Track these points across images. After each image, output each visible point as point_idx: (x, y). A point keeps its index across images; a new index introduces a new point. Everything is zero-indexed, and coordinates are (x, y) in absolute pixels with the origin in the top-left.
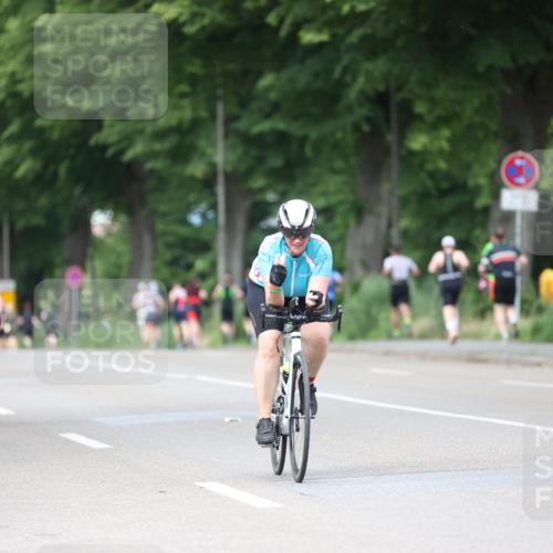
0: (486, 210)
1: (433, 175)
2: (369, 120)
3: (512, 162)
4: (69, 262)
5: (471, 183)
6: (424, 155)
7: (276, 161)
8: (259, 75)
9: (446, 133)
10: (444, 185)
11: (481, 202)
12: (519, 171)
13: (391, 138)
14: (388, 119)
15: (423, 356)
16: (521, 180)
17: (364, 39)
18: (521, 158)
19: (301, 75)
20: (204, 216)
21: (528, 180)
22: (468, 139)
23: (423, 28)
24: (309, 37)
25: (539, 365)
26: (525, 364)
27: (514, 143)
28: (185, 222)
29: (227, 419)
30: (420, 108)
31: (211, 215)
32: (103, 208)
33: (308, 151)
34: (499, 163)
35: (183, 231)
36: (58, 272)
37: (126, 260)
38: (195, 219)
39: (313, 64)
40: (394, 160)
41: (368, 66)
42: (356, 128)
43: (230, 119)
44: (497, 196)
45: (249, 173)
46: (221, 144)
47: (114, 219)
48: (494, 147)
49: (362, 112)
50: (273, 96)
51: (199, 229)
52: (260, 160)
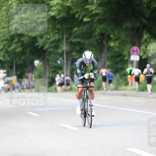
0: (127, 60)
1: (115, 52)
2: (100, 39)
3: (133, 49)
4: (29, 72)
5: (124, 54)
6: (112, 47)
7: (78, 48)
8: (74, 28)
9: (118, 42)
10: (117, 54)
11: (126, 58)
12: (135, 51)
13: (105, 43)
14: (104, 39)
15: (112, 94)
16: (135, 53)
17: (99, 20)
18: (135, 48)
19: (84, 28)
20: (61, 61)
21: (137, 53)
22: (123, 43)
23: (112, 18)
24: (86, 20)
25: (140, 97)
26: (136, 96)
27: (134, 45)
28: (56, 62)
29: (67, 109)
30: (112, 36)
31: (62, 61)
32: (37, 59)
33: (86, 46)
34: (130, 49)
35: (56, 64)
36: (26, 74)
37: (43, 71)
38: (59, 62)
39: (87, 26)
40: (105, 48)
41: (99, 26)
42: (97, 41)
43: (67, 39)
44: (130, 57)
45: (72, 52)
46: (65, 45)
47: (40, 62)
48: (129, 45)
49: (98, 37)
50: (77, 33)
51: (60, 64)
52: (74, 48)
